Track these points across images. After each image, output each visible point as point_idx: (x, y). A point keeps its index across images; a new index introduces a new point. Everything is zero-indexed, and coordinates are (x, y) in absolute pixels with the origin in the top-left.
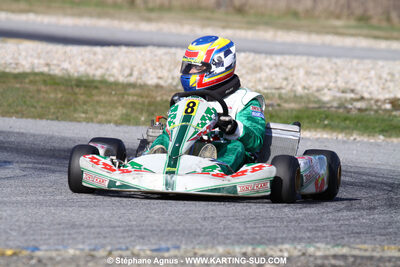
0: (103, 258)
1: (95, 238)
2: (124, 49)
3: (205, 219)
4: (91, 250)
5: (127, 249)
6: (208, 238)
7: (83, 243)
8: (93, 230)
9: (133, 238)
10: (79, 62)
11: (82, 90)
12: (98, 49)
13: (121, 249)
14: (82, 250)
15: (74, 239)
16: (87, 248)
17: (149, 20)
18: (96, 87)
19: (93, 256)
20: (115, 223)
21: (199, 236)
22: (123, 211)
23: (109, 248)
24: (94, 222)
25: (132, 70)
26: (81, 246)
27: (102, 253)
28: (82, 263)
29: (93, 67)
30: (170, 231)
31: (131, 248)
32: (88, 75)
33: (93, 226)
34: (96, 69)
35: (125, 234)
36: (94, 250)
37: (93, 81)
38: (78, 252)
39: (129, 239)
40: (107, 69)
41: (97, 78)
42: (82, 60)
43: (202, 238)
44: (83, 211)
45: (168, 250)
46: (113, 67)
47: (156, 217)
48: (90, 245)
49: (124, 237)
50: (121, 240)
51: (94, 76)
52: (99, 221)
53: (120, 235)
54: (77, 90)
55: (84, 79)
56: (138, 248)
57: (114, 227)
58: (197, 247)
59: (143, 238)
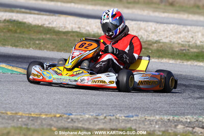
0: (102, 119)
5: (113, 116)
6: (152, 111)
7: (93, 112)
8: (98, 106)
10: (94, 27)
13: (111, 116)
15: (89, 110)
16: (95, 115)
17: (128, 8)
19: (97, 119)
20: (108, 103)
22: (112, 98)
23: (105, 115)
26: (92, 114)
27: (101, 117)
28: (92, 121)
30: (134, 108)
32: (98, 33)
33: (98, 104)
35: (113, 109)
36: (98, 116)
38: (90, 116)
42: (96, 26)
45: (133, 117)
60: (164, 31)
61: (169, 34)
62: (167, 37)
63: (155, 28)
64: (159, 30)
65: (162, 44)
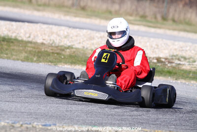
1: (13, 117)
2: (27, 24)
3: (67, 111)
4: (12, 123)
9: (32, 119)
11: (5, 43)
12: (14, 23)
14: (8, 123)
18: (12, 42)
21: (65, 119)
24: (13, 110)
25: (30, 35)
29: (11, 32)
31: (32, 123)
34: (13, 33)
37: (11, 39)
39: (30, 119)
40: (18, 34)
41: (13, 37)
43: (66, 121)
44: (7, 103)
46: (21, 33)
47: (43, 109)
48: (11, 120)
49: (28, 118)
50: (27, 119)
51: (11, 36)
52: (15, 109)
53: (26, 117)
54: (3, 43)
55: (6, 38)
56: (35, 123)
57: (23, 113)
58: (65, 125)
59: (37, 118)
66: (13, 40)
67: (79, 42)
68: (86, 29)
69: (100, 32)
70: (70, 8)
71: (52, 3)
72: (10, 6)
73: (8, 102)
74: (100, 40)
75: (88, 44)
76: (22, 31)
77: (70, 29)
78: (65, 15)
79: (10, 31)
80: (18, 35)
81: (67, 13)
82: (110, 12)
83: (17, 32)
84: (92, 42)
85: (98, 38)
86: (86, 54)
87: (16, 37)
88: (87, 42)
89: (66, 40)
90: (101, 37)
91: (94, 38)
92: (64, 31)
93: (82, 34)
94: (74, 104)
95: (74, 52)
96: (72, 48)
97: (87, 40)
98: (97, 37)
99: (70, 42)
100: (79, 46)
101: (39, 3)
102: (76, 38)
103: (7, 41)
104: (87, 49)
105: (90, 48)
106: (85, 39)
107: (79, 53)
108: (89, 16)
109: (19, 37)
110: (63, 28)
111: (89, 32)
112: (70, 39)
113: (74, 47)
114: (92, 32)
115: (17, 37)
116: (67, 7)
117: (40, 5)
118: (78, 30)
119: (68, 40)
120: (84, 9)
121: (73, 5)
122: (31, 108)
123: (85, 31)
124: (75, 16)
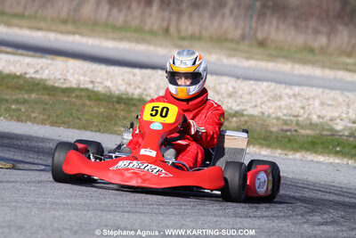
60: (250, 93)
61: (259, 101)
62: (256, 106)
63: (234, 88)
64: (240, 92)
65: (246, 118)
66: (135, 102)
67: (254, 104)
68: (267, 81)
69: (293, 87)
70: (238, 43)
71: (205, 33)
72: (129, 40)
73: (128, 212)
74: (292, 100)
75: (271, 107)
76: (153, 85)
77: (239, 81)
78: (230, 56)
79: (130, 85)
80: (145, 93)
81: (233, 52)
82: (312, 50)
83: (143, 86)
84: (278, 103)
85: (290, 98)
86: (268, 125)
87: (140, 95)
88: (270, 104)
89: (230, 100)
90: (294, 95)
91: (281, 97)
92: (227, 84)
93: (260, 91)
94: (246, 216)
95: (246, 122)
96: (242, 115)
97: (269, 101)
98: (287, 94)
99: (238, 105)
100: (255, 112)
101: (183, 34)
102: (249, 97)
103: (125, 104)
104: (269, 116)
105: (274, 116)
106: (265, 99)
107: (254, 124)
108: (272, 57)
109: (147, 95)
110: (226, 79)
111: (273, 85)
112: (239, 100)
113: (245, 113)
114: (278, 86)
115: (144, 96)
116: (232, 41)
117: (183, 39)
118: (252, 82)
119: (236, 102)
120: (262, 44)
121: (243, 37)
122: (168, 223)
123: (265, 84)
124: (248, 59)
